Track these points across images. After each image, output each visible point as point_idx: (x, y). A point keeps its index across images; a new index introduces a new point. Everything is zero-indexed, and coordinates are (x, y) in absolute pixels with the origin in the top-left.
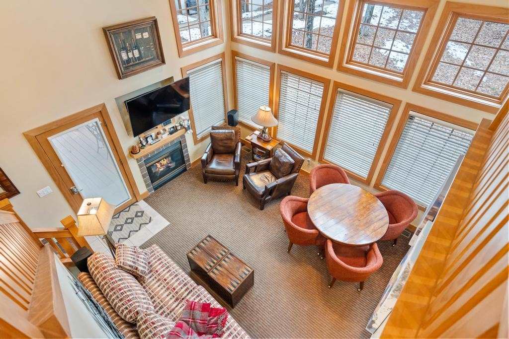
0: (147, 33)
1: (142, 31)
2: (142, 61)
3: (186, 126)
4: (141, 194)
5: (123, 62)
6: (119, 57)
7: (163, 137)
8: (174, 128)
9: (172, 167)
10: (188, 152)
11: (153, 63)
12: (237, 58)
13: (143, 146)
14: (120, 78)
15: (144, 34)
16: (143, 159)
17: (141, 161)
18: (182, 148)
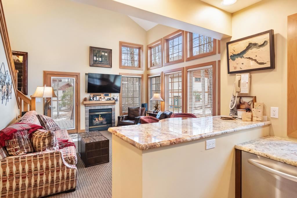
0: (107, 54)
1: (105, 52)
2: (102, 63)
3: (116, 99)
4: (81, 129)
5: (94, 61)
6: (92, 58)
7: (103, 100)
8: (109, 99)
9: (104, 123)
10: (115, 117)
11: (107, 66)
12: (149, 77)
13: (90, 100)
14: (90, 66)
15: (106, 54)
16: (89, 108)
17: (87, 109)
18: (112, 113)
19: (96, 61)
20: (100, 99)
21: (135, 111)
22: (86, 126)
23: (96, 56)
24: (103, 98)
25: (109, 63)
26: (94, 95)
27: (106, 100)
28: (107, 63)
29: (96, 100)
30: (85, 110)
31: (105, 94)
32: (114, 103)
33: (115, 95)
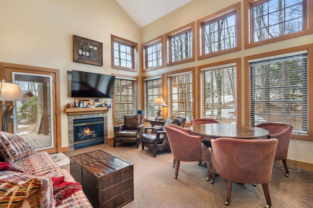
0: (96, 48)
1: (94, 46)
2: (90, 59)
3: (109, 105)
4: (62, 147)
5: (79, 55)
6: (77, 51)
7: (92, 107)
8: (100, 105)
9: (94, 136)
10: (107, 128)
11: (96, 63)
12: (144, 80)
13: (75, 106)
14: (74, 61)
15: (94, 47)
16: (73, 118)
17: (71, 119)
18: (103, 123)
19: (82, 55)
20: (89, 106)
21: (133, 119)
22: (70, 142)
23: (82, 49)
24: (92, 104)
25: (99, 59)
26: (79, 100)
27: (97, 107)
28: (96, 60)
29: (83, 107)
30: (68, 121)
31: (94, 99)
32: (107, 111)
33: (107, 101)
